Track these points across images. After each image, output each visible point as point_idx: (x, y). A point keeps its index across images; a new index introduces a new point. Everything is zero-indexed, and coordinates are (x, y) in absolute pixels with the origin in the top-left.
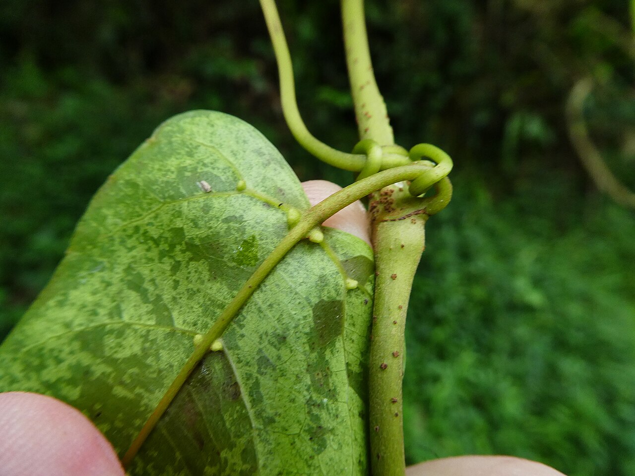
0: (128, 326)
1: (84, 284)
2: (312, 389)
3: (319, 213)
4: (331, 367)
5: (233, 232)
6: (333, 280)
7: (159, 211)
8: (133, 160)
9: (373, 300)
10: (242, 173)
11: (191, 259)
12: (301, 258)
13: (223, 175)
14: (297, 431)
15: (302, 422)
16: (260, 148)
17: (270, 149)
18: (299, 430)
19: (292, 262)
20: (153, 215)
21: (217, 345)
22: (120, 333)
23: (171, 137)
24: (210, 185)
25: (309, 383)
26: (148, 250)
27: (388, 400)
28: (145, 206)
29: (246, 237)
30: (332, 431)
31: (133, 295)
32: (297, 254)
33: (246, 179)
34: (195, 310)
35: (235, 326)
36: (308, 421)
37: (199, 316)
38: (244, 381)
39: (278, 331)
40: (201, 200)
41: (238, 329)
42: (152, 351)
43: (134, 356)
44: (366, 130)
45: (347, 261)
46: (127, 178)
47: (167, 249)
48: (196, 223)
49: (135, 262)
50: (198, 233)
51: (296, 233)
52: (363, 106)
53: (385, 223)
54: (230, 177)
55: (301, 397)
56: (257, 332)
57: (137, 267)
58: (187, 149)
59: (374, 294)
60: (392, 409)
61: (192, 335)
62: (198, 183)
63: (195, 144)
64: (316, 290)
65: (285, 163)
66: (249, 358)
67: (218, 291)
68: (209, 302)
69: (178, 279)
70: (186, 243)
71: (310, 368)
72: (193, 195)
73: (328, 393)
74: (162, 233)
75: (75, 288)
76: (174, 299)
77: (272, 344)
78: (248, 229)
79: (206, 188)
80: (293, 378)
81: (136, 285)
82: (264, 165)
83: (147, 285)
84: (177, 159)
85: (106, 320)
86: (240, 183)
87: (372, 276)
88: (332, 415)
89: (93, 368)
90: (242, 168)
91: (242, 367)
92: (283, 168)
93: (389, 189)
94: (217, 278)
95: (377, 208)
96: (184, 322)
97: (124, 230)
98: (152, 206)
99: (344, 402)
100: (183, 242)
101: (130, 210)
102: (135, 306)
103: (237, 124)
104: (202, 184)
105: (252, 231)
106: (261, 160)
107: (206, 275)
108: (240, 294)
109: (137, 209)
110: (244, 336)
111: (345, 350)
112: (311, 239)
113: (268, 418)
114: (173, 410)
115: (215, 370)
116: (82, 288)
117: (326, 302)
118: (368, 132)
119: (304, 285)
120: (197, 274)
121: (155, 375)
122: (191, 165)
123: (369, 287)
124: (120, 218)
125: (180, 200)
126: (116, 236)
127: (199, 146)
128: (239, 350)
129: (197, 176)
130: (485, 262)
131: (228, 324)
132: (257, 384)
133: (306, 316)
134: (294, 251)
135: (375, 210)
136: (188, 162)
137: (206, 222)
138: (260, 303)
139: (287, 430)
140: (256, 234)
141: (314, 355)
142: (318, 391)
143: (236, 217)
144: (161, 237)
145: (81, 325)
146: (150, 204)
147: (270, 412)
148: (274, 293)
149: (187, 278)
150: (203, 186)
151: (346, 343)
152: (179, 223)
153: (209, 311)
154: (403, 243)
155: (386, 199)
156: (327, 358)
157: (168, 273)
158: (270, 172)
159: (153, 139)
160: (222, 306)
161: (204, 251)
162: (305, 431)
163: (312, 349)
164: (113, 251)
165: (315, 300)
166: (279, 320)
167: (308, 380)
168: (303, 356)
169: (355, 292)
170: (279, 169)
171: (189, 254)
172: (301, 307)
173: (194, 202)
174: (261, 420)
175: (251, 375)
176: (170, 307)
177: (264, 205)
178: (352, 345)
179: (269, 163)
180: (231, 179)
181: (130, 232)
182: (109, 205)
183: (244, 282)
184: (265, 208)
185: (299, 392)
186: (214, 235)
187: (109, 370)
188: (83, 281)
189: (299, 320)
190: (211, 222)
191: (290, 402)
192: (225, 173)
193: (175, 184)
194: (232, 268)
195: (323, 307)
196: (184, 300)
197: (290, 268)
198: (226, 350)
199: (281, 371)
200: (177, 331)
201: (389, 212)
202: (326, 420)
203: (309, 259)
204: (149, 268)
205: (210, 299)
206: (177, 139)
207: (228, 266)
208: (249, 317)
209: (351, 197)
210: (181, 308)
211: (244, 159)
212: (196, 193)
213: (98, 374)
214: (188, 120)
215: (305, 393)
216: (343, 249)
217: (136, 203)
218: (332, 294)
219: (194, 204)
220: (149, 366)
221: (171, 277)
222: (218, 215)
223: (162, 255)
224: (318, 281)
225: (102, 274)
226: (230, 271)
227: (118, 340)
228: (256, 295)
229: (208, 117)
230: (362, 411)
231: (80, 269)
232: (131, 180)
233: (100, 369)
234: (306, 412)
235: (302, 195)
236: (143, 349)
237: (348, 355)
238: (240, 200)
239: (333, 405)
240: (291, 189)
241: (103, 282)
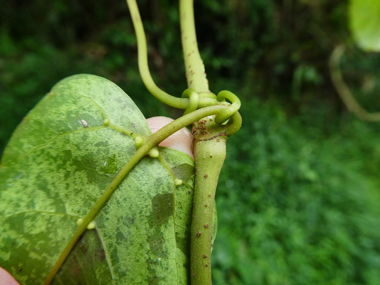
0: (39, 213)
1: (11, 187)
2: (150, 252)
3: (155, 138)
4: (164, 237)
5: (101, 152)
6: (166, 181)
7: (55, 140)
8: (38, 107)
9: (194, 191)
10: (107, 114)
11: (76, 170)
12: (145, 167)
13: (95, 116)
14: (140, 281)
15: (144, 274)
16: (120, 98)
17: (126, 98)
18: (141, 280)
19: (139, 170)
20: (52, 142)
21: (91, 226)
22: (34, 218)
23: (63, 91)
24: (87, 123)
25: (149, 248)
26: (50, 164)
27: (202, 256)
28: (47, 136)
29: (110, 155)
30: (164, 279)
31: (41, 194)
32: (143, 165)
33: (110, 118)
34: (79, 202)
35: (103, 213)
36: (147, 273)
37: (81, 207)
38: (108, 249)
39: (129, 216)
40: (81, 132)
41: (104, 215)
42: (52, 229)
43: (42, 233)
44: (191, 82)
45: (175, 167)
46: (35, 119)
47: (62, 163)
48: (79, 147)
49: (42, 172)
50: (80, 153)
51: (141, 152)
52: (190, 66)
53: (201, 142)
54: (100, 117)
55: (143, 258)
56: (116, 216)
57: (43, 175)
58: (73, 100)
59: (194, 187)
60: (204, 262)
61: (76, 219)
62: (79, 121)
63: (78, 96)
64: (154, 188)
65: (136, 106)
66: (111, 234)
67: (93, 190)
68: (88, 197)
69: (68, 183)
70: (73, 160)
71: (149, 239)
72: (77, 129)
73: (162, 254)
74: (58, 154)
75: (5, 189)
76: (67, 196)
77: (125, 224)
78: (111, 151)
79: (84, 124)
80: (139, 246)
81: (43, 186)
82: (122, 109)
83: (50, 187)
84: (66, 106)
85: (25, 210)
86: (106, 121)
87: (192, 176)
88: (164, 268)
89: (18, 240)
90: (107, 111)
91: (107, 239)
92: (134, 110)
93: (204, 120)
94: (92, 182)
95: (196, 132)
96: (72, 210)
97: (35, 152)
98: (52, 136)
99: (173, 259)
100: (71, 159)
101: (38, 139)
102: (43, 200)
103: (105, 82)
104: (81, 121)
105: (113, 151)
106: (120, 105)
107: (85, 180)
108: (106, 192)
109: (42, 138)
110: (109, 219)
111: (175, 224)
112: (151, 155)
113: (122, 272)
114: (65, 268)
115: (90, 242)
116: (10, 189)
117: (161, 195)
118: (192, 83)
119: (146, 185)
120: (80, 179)
121: (54, 245)
122: (75, 110)
123: (190, 183)
124: (32, 144)
125: (69, 132)
126: (30, 156)
127: (81, 97)
128: (105, 228)
129: (79, 117)
130: (282, 154)
131: (99, 211)
132: (115, 250)
133: (147, 205)
134: (140, 163)
135: (195, 133)
136: (73, 108)
137: (85, 146)
138: (119, 198)
139: (133, 280)
140: (116, 153)
141: (152, 230)
142: (154, 253)
143: (103, 143)
144: (57, 156)
145: (9, 213)
146: (50, 135)
147: (123, 269)
148: (127, 191)
149: (74, 182)
150: (82, 123)
151: (175, 220)
152: (68, 148)
153: (87, 203)
154: (211, 155)
155: (202, 126)
156: (162, 231)
157: (63, 179)
158: (126, 113)
159: (52, 93)
160: (95, 200)
161: (84, 165)
162: (145, 280)
163: (151, 226)
164: (28, 166)
165: (153, 195)
166: (130, 208)
167: (148, 247)
168: (145, 231)
169: (182, 187)
170: (132, 110)
171: (75, 167)
172: (144, 199)
173: (77, 134)
174: (118, 274)
175: (112, 245)
176: (64, 200)
177: (122, 134)
178: (180, 221)
179: (125, 107)
180: (101, 118)
181: (38, 153)
182: (25, 137)
183: (109, 184)
184: (122, 136)
185: (142, 255)
186: (89, 155)
187: (27, 242)
188: (10, 185)
189: (142, 208)
190: (87, 146)
191: (136, 261)
192: (97, 114)
193: (65, 123)
194: (102, 175)
195: (159, 199)
196: (72, 196)
197: (138, 175)
198: (97, 229)
199: (130, 242)
200: (68, 217)
201: (204, 134)
202: (160, 272)
203: (150, 168)
204: (52, 175)
205: (88, 196)
206: (67, 93)
207: (99, 174)
208: (111, 207)
209: (175, 128)
210: (71, 201)
211: (109, 105)
212: (78, 128)
213: (20, 244)
214: (74, 80)
215: (146, 255)
216: (173, 160)
217: (42, 134)
218: (165, 189)
219: (77, 135)
220: (51, 239)
221: (64, 181)
222: (92, 141)
223: (59, 167)
224: (156, 182)
225: (21, 180)
226: (100, 177)
227: (32, 223)
228: (116, 192)
229: (86, 78)
230: (186, 263)
231: (8, 177)
232: (37, 120)
233: (22, 241)
234: (146, 267)
235: (147, 127)
236: (48, 228)
237: (177, 228)
238: (106, 131)
239: (165, 262)
240: (139, 123)
241: (23, 185)
